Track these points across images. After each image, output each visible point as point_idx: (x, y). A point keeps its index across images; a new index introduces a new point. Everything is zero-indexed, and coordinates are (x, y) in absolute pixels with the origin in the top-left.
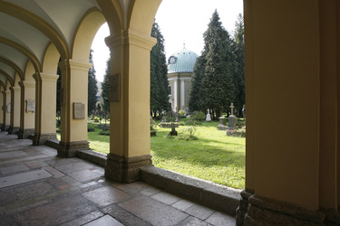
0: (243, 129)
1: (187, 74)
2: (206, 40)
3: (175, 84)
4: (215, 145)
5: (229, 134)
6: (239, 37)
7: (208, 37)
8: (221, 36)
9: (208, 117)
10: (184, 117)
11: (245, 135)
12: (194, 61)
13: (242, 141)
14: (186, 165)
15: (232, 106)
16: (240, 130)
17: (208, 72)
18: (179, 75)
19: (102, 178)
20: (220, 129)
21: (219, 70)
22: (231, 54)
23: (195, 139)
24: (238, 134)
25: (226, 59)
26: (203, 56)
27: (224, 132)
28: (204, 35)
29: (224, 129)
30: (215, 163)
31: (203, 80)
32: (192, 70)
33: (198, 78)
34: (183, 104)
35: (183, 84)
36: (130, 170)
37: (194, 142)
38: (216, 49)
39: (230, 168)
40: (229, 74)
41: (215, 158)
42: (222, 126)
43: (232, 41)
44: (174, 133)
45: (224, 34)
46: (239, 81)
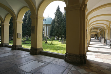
0: (66, 42)
1: (49, 25)
2: (55, 15)
3: (45, 28)
4: (58, 46)
5: (62, 43)
6: (65, 14)
7: (56, 14)
8: (60, 14)
9: (56, 38)
10: (48, 39)
11: (66, 43)
12: (51, 21)
13: (66, 45)
14: (52, 50)
15: (63, 35)
16: (65, 42)
17: (56, 25)
18: (46, 25)
19: (29, 54)
20: (60, 42)
21: (59, 24)
22: (63, 20)
23: (53, 44)
24: (64, 43)
25: (61, 21)
26: (54, 20)
27: (61, 43)
28: (55, 13)
29: (61, 42)
30: (59, 50)
31: (54, 27)
32: (51, 24)
33: (53, 26)
34: (47, 34)
35: (47, 28)
36: (38, 51)
37: (53, 45)
38: (58, 18)
39: (63, 50)
40: (62, 26)
41: (59, 49)
42: (60, 41)
43: (63, 15)
44: (47, 43)
45: (61, 13)
46: (65, 28)
